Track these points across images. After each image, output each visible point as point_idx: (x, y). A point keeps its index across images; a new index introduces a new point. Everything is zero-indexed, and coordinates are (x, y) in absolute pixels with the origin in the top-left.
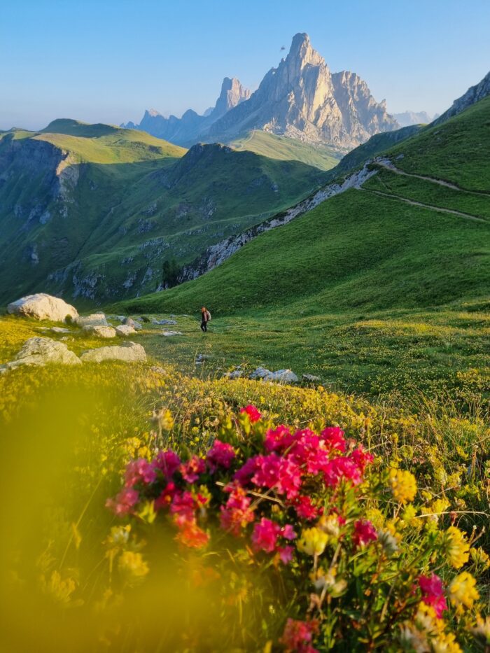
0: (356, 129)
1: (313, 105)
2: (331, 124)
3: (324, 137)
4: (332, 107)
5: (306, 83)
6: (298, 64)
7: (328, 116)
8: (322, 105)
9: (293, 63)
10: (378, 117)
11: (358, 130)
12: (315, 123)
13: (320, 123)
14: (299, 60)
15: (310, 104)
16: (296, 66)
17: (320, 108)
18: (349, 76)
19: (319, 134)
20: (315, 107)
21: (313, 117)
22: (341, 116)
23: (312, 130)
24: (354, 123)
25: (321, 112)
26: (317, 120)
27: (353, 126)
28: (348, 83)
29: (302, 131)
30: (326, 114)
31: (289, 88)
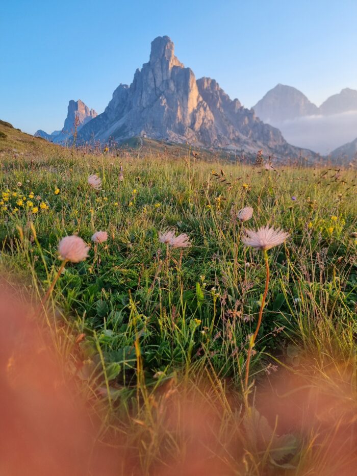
0: (231, 131)
1: (187, 108)
2: (207, 127)
3: (203, 141)
4: (205, 109)
5: (177, 86)
6: (165, 67)
7: (203, 119)
8: (196, 108)
9: (158, 65)
10: (249, 118)
11: (234, 132)
12: (192, 126)
13: (197, 126)
14: (164, 62)
15: (185, 108)
16: (162, 68)
17: (195, 112)
18: (210, 82)
19: (199, 138)
20: (190, 110)
21: (188, 121)
22: (213, 120)
23: (191, 135)
24: (228, 125)
25: (197, 115)
26: (193, 124)
27: (228, 128)
28: (210, 88)
29: (183, 135)
30: (201, 117)
31: (158, 92)
